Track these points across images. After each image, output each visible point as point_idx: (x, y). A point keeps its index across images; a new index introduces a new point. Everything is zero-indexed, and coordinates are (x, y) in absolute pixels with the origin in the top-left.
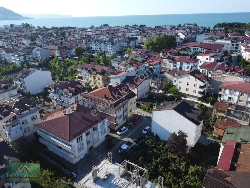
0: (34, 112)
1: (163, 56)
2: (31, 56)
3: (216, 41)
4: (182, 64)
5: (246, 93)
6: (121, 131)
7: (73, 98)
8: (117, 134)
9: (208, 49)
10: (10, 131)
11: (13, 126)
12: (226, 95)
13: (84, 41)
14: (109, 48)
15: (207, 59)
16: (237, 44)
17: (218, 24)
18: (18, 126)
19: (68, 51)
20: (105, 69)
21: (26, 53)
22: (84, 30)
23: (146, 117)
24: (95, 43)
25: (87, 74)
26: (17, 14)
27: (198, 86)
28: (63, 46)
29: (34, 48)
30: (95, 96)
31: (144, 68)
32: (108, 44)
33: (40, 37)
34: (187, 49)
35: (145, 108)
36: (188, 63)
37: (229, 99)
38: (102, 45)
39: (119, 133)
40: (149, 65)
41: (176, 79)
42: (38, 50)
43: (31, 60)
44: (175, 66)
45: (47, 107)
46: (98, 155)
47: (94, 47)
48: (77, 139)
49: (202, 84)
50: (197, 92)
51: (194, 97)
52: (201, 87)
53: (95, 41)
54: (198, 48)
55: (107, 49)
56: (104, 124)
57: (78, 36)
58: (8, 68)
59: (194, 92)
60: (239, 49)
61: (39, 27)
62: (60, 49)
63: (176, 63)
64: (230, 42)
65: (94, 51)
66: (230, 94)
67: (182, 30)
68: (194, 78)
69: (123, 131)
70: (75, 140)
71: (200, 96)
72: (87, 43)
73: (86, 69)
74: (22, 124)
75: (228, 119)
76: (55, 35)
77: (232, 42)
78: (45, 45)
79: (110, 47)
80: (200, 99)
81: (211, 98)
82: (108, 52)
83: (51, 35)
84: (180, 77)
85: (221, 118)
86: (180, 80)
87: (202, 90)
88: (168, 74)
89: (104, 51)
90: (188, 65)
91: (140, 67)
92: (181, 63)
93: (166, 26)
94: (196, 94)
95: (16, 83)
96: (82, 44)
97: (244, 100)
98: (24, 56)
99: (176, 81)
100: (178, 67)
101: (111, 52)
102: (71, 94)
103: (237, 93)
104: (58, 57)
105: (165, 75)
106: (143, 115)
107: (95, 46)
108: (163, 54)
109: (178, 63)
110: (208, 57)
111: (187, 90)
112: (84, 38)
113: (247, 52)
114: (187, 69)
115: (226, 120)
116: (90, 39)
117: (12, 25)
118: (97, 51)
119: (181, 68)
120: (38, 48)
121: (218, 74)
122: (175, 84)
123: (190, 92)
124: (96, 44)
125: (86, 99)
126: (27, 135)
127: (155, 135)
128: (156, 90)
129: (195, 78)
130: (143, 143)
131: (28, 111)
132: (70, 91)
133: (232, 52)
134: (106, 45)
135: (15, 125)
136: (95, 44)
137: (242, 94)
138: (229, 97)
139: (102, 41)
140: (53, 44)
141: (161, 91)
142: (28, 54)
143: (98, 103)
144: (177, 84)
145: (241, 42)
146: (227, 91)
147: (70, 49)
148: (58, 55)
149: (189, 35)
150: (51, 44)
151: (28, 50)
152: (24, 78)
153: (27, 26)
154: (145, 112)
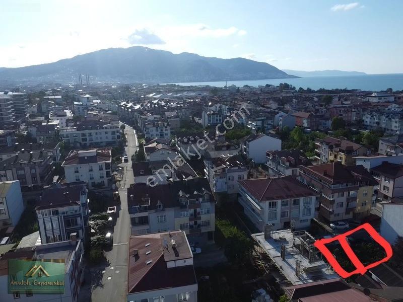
0: (243, 171)
2: (270, 122)
6: (337, 224)
7: (290, 170)
8: (330, 226)
10: (217, 181)
11: (220, 178)
13: (353, 110)
14: (394, 124)
18: (224, 180)
19: (324, 121)
20: (354, 148)
21: (265, 118)
22: (368, 94)
24: (371, 114)
25: (327, 150)
26: (281, 72)
28: (318, 114)
29: (278, 113)
32: (393, 118)
33: (294, 100)
38: (383, 118)
39: (333, 226)
42: (281, 116)
43: (269, 127)
45: (259, 173)
47: (368, 120)
48: (270, 203)
53: (371, 111)
55: (391, 126)
56: (310, 203)
57: (349, 102)
58: (242, 133)
61: (301, 88)
62: (310, 117)
65: (368, 126)
70: (267, 203)
72: (359, 114)
73: (327, 144)
74: (228, 179)
76: (316, 99)
78: (293, 111)
79: (396, 122)
82: (392, 130)
83: (311, 99)
89: (385, 129)
95: (241, 147)
96: (350, 115)
98: (263, 121)
101: (396, 131)
102: (288, 164)
104: (305, 128)
107: (371, 118)
112: (356, 106)
116: (366, 107)
117: (268, 86)
118: (371, 126)
120: (283, 114)
124: (373, 116)
125: (302, 172)
126: (230, 192)
131: (237, 168)
132: (288, 161)
134: (390, 119)
135: (222, 178)
136: (370, 116)
139: (384, 112)
140: (305, 111)
142: (268, 118)
147: (327, 119)
148: (306, 125)
150: (303, 110)
151: (269, 115)
152: (249, 141)
153: (286, 86)
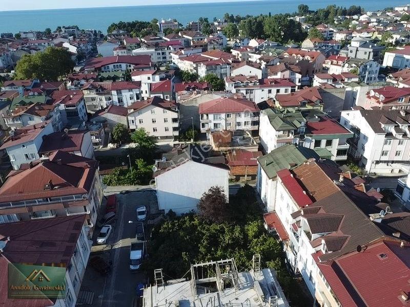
1: (73, 87)
3: (134, 51)
4: (121, 93)
5: (233, 113)
6: (102, 235)
9: (136, 65)
12: (210, 122)
15: (149, 78)
16: (163, 51)
17: (112, 26)
23: (121, 193)
27: (170, 120)
30: (21, 193)
31: (59, 114)
34: (103, 68)
35: (111, 180)
36: (130, 90)
37: (215, 126)
39: (103, 240)
40: (67, 106)
41: (133, 118)
44: (110, 99)
46: (96, 297)
49: (175, 115)
50: (171, 129)
51: (167, 137)
52: (174, 120)
54: (120, 65)
56: (83, 236)
59: (166, 130)
60: (168, 59)
63: (109, 93)
64: (153, 50)
66: (214, 119)
67: (61, 37)
68: (161, 110)
69: (108, 232)
71: (177, 133)
75: (237, 151)
77: (156, 50)
80: (176, 138)
81: (193, 132)
84: (139, 114)
85: (228, 153)
86: (139, 118)
87: (176, 125)
88: (109, 114)
90: (131, 93)
91: (52, 114)
92: (119, 92)
93: (27, 33)
94: (171, 133)
97: (233, 123)
99: (133, 121)
100: (115, 98)
103: (223, 116)
105: (104, 118)
106: (113, 193)
108: (72, 82)
109: (114, 92)
110: (150, 76)
111: (155, 130)
113: (185, 61)
114: (131, 99)
115: (234, 152)
119: (120, 101)
121: (185, 96)
122: (132, 127)
123: (160, 133)
127: (167, 212)
128: (101, 147)
129: (163, 109)
130: (156, 233)
133: (161, 65)
137: (228, 115)
138: (215, 124)
141: (110, 146)
143: (37, 203)
144: (136, 126)
145: (166, 49)
146: (211, 116)
149: (82, 45)
154: (113, 187)
